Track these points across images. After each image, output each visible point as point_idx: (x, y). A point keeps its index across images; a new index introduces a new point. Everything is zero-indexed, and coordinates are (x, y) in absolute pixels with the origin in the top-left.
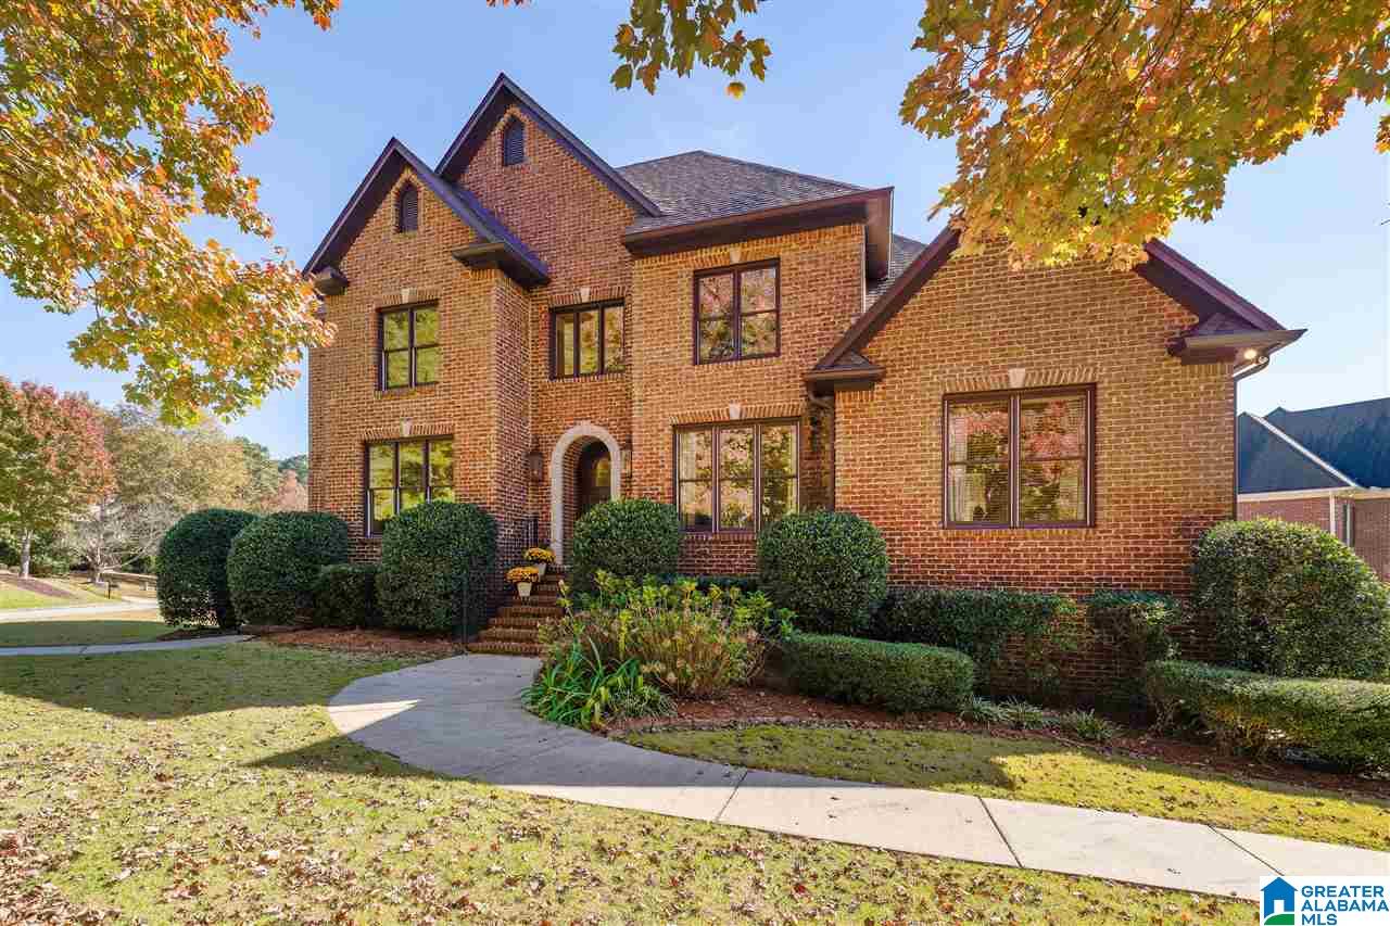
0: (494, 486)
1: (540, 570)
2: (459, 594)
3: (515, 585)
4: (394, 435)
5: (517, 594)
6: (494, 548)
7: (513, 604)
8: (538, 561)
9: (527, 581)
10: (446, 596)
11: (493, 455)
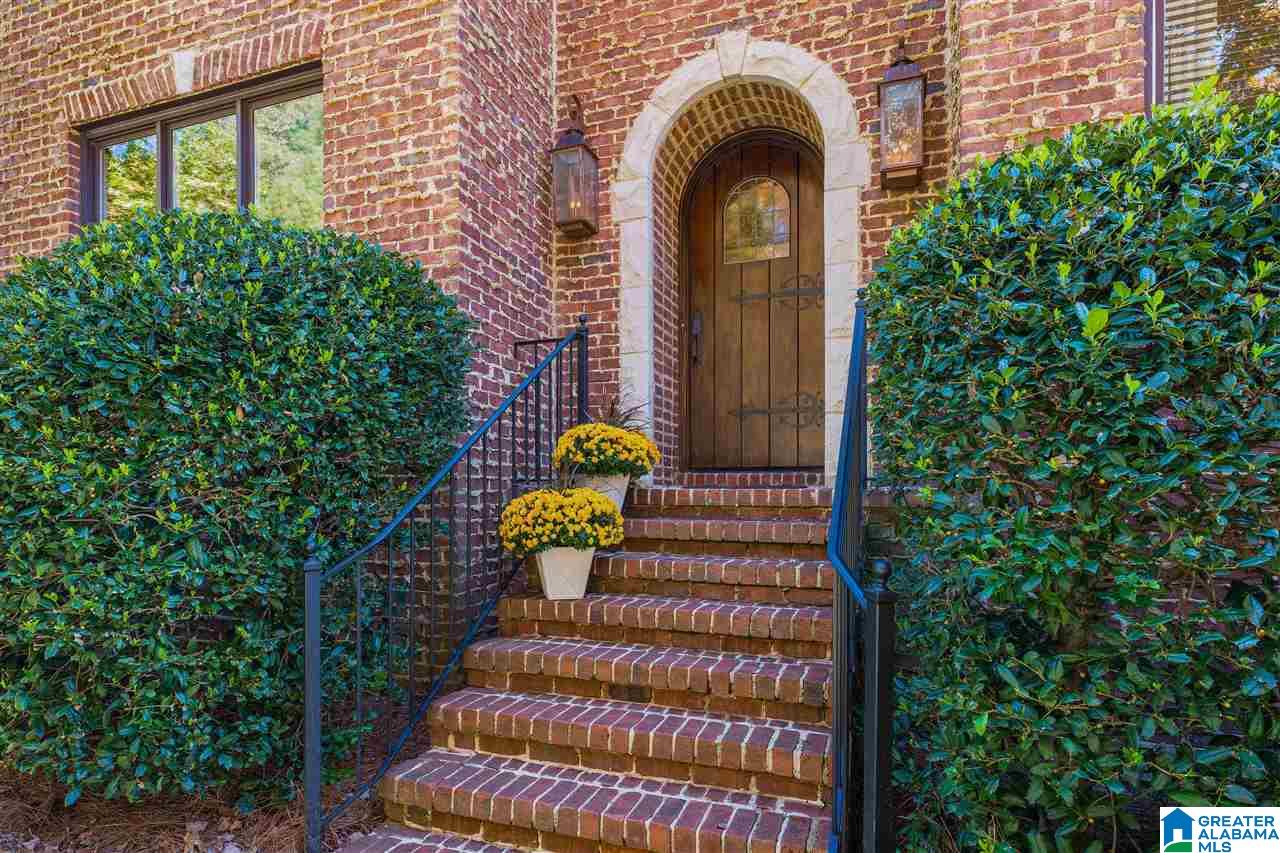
0: (451, 212)
1: (608, 495)
2: (285, 616)
3: (527, 562)
4: (150, 95)
5: (536, 590)
6: (448, 416)
7: (519, 628)
8: (605, 469)
9: (580, 542)
10: (220, 632)
11: (449, 107)
